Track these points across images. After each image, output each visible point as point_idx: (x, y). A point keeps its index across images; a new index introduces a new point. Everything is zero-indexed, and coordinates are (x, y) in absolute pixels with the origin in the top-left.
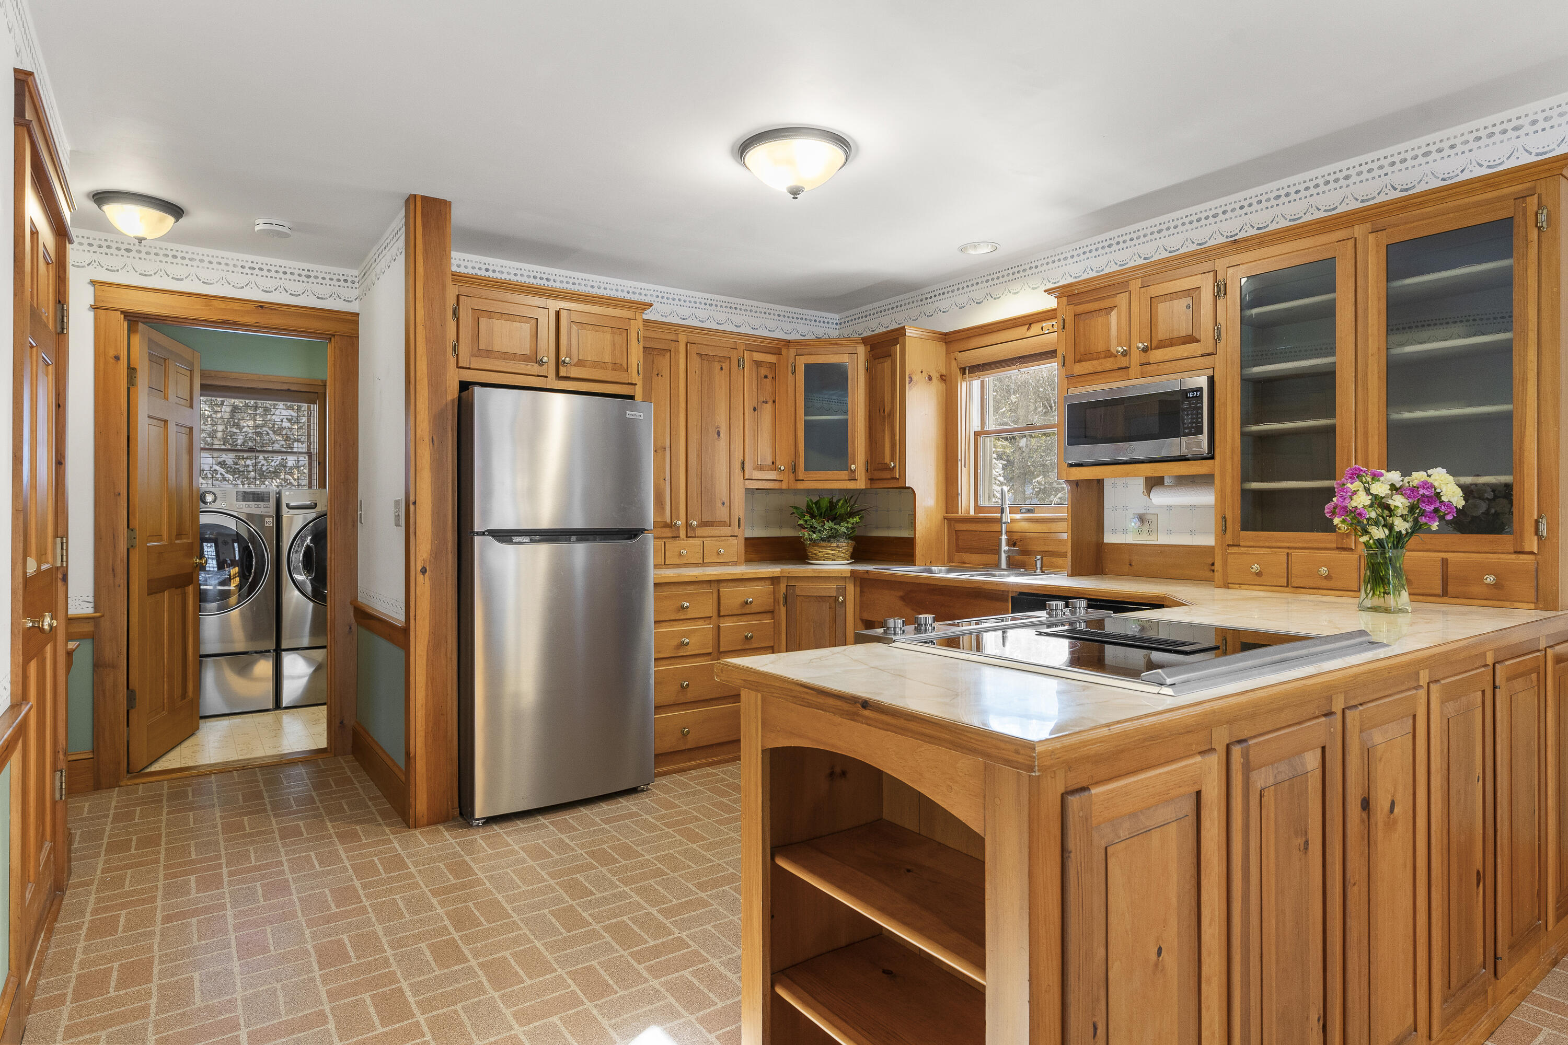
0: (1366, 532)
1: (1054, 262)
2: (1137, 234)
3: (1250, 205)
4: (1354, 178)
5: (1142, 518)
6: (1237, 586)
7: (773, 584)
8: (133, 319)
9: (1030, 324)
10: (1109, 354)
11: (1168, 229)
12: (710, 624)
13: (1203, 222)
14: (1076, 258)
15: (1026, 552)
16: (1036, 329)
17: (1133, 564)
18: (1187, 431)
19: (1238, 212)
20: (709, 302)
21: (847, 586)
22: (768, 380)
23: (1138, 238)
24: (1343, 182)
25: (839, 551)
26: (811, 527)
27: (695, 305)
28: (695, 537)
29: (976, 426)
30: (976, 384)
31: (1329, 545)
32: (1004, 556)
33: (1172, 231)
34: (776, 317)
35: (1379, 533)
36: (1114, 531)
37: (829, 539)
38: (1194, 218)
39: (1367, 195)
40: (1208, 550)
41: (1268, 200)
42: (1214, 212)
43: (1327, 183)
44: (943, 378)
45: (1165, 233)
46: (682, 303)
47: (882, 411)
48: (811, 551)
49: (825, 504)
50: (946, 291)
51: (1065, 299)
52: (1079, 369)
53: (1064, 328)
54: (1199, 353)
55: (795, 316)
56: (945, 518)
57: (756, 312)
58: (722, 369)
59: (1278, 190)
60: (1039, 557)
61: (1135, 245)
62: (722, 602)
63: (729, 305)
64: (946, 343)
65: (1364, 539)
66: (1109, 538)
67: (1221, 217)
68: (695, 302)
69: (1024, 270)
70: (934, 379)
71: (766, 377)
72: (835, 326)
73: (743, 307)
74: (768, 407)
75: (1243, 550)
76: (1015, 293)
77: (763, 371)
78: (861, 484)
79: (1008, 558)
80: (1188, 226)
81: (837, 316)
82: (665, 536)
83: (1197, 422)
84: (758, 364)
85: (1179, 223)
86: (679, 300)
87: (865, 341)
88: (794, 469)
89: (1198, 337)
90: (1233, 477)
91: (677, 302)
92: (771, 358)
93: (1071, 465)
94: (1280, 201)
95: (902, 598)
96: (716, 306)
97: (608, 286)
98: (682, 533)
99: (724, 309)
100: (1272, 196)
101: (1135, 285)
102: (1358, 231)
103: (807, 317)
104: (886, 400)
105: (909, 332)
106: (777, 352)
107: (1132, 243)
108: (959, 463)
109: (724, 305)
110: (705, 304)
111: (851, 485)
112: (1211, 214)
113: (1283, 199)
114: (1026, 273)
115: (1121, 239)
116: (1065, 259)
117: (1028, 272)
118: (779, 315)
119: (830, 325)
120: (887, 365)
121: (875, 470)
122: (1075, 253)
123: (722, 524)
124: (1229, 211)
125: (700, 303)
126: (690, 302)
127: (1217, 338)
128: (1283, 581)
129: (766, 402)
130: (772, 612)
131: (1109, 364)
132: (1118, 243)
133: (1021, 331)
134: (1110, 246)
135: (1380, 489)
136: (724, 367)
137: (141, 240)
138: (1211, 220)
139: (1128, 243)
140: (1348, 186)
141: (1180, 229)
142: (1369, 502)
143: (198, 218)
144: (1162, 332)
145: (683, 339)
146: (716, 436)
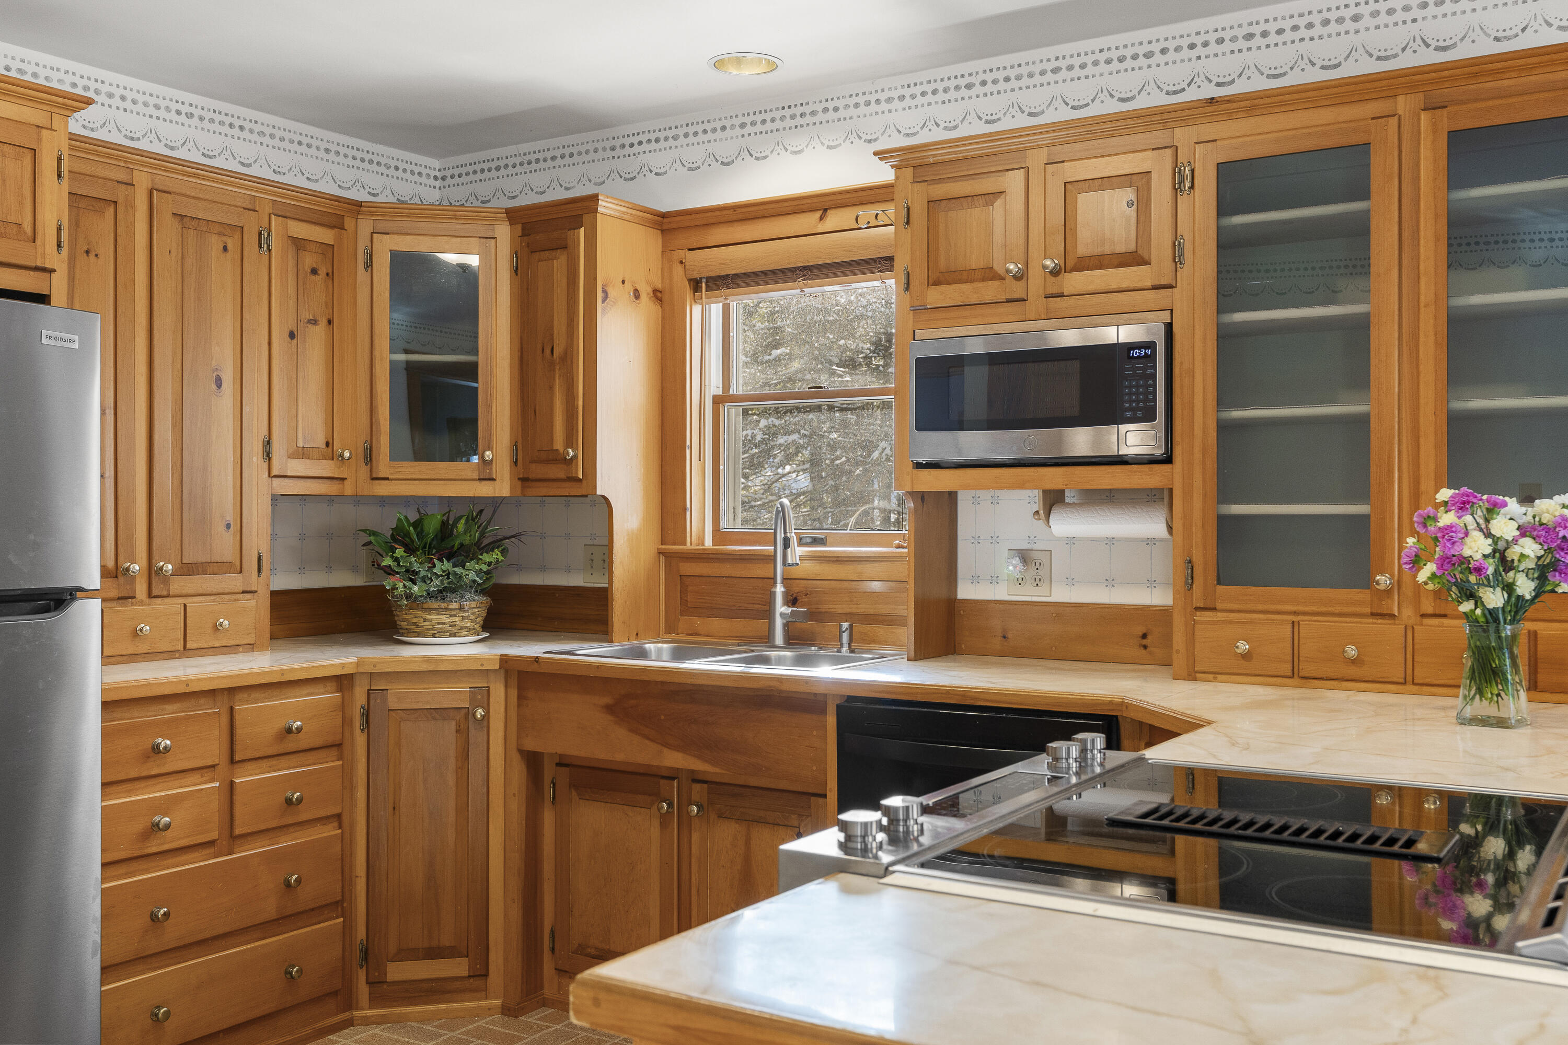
0: (1470, 595)
1: (868, 104)
2: (1017, 71)
3: (1205, 44)
4: (1367, 21)
5: (1025, 557)
6: (1211, 676)
7: (340, 689)
9: (825, 210)
10: (990, 274)
11: (1070, 68)
12: (213, 780)
13: (1129, 63)
14: (908, 102)
15: (814, 616)
16: (835, 219)
17: (1010, 636)
18: (1129, 414)
19: (1186, 53)
20: (185, 109)
21: (492, 686)
22: (319, 279)
23: (1019, 78)
24: (1349, 25)
25: (463, 618)
26: (407, 571)
27: (155, 113)
28: (168, 596)
29: (715, 386)
30: (716, 309)
31: (1358, 610)
32: (779, 623)
33: (1077, 72)
34: (322, 154)
35: (1494, 599)
36: (975, 579)
37: (441, 594)
38: (1114, 55)
39: (1386, 50)
40: (1162, 615)
41: (1234, 39)
42: (1146, 48)
43: (1326, 22)
44: (658, 295)
45: (1064, 74)
46: (128, 104)
47: (548, 351)
48: (405, 617)
49: (432, 526)
50: (662, 135)
51: (909, 172)
52: (937, 296)
53: (908, 223)
54: (1148, 283)
55: (359, 155)
56: (660, 553)
57: (282, 139)
58: (225, 249)
59: (1250, 24)
60: (845, 625)
61: (1013, 90)
62: (239, 732)
63: (228, 120)
64: (662, 231)
65: (1467, 607)
66: (966, 591)
67: (1158, 57)
68: (157, 107)
69: (813, 113)
70: (644, 297)
71: (314, 271)
72: (431, 181)
73: (257, 128)
74: (318, 333)
75: (1220, 616)
76: (796, 153)
77: (309, 260)
78: (502, 487)
79: (786, 626)
80: (1103, 67)
81: (436, 163)
83: (1146, 400)
84: (299, 244)
85: (1089, 60)
86: (123, 98)
87: (512, 215)
88: (369, 456)
89: (1146, 257)
90: (1205, 495)
91: (116, 101)
92: (325, 235)
93: (919, 466)
94: (1253, 43)
95: (609, 709)
96: (201, 118)
98: (141, 589)
99: (216, 127)
100: (1241, 33)
101: (1036, 159)
102: (1403, 104)
103: (380, 159)
104: (556, 331)
105: (605, 206)
106: (336, 223)
107: (1008, 86)
108: (688, 452)
109: (218, 118)
110: (179, 113)
111: (484, 490)
112: (1141, 51)
113: (1258, 41)
114: (817, 119)
115: (989, 77)
116: (889, 100)
117: (821, 117)
118: (327, 151)
119: (423, 180)
120: (559, 263)
121: (531, 462)
122: (907, 92)
123: (224, 568)
124: (1172, 51)
125: (168, 109)
126: (146, 104)
127: (1178, 259)
128: (1286, 668)
129: (314, 322)
130: (339, 745)
131: (990, 291)
132: (984, 83)
133: (808, 221)
134: (969, 86)
135: (1504, 527)
136: (230, 246)
138: (1142, 61)
139: (1002, 85)
140: (1357, 32)
141: (1090, 70)
142: (1488, 550)
144: (1085, 246)
145: (142, 180)
146: (214, 387)
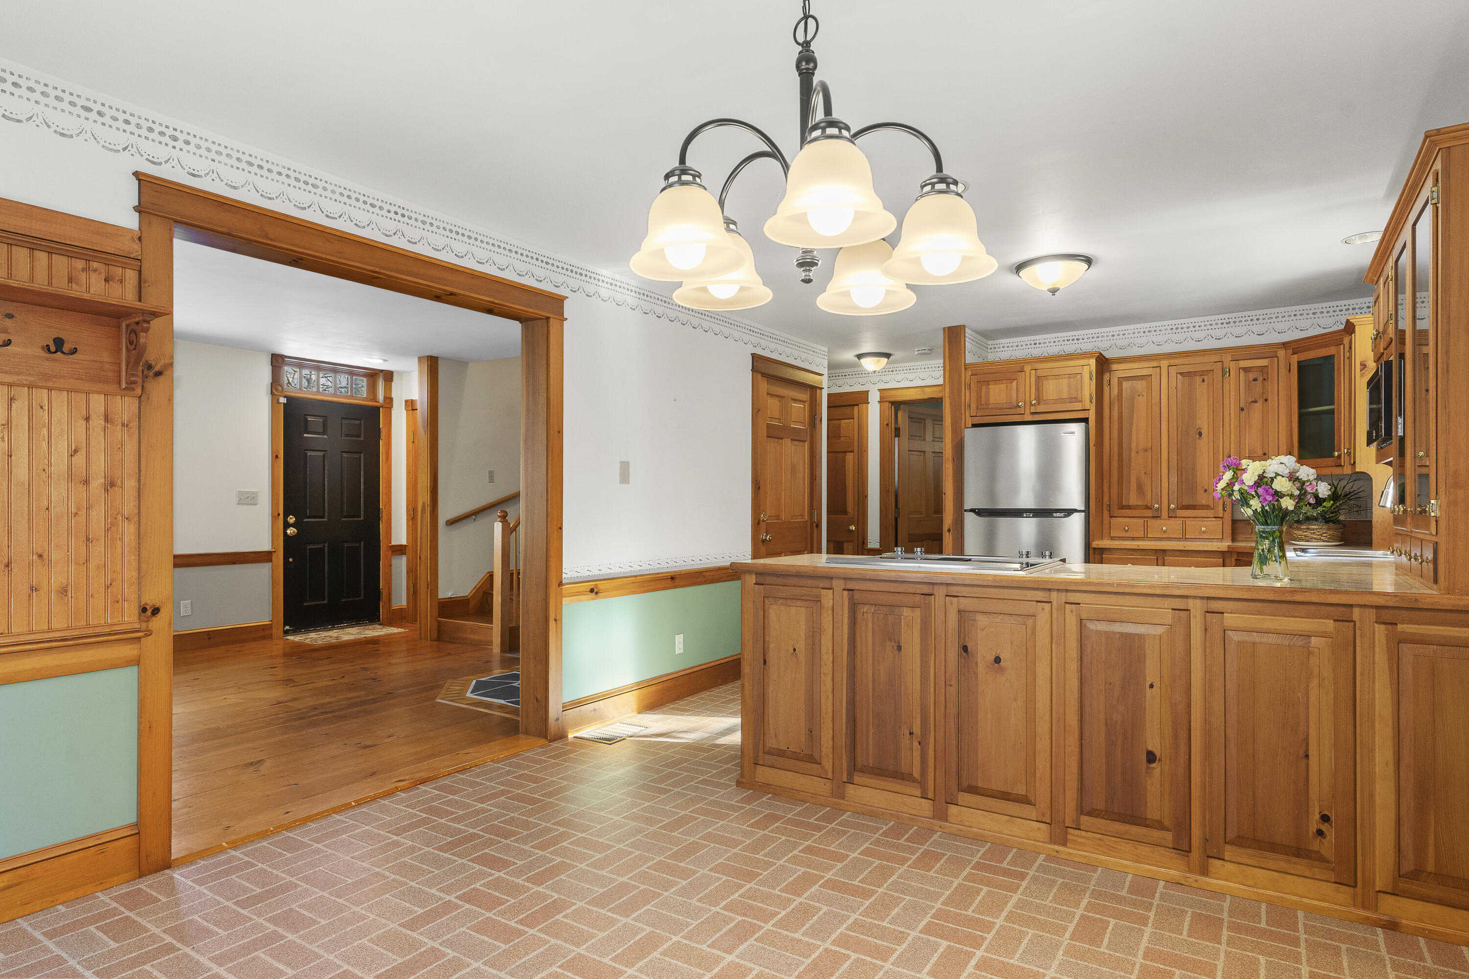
8: (897, 405)
22: (1259, 383)
28: (1176, 517)
58: (1203, 381)
71: (1255, 380)
74: (1258, 406)
77: (1252, 376)
82: (1146, 515)
84: (1246, 370)
87: (1346, 331)
92: (1262, 363)
97: (1126, 332)
98: (1165, 514)
105: (1360, 328)
106: (1269, 356)
129: (1256, 402)
136: (1206, 379)
137: (874, 372)
143: (897, 354)
145: (1165, 363)
146: (1198, 436)
